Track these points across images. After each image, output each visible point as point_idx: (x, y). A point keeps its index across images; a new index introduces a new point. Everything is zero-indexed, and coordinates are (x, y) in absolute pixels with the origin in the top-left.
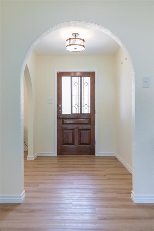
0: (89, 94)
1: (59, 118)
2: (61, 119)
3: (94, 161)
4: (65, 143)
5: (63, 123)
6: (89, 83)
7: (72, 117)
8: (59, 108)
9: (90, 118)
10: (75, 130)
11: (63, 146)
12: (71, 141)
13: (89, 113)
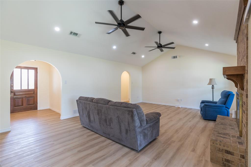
1: (11, 92)
2: (13, 92)
3: (37, 113)
4: (16, 106)
5: (15, 95)
7: (21, 91)
8: (12, 86)
9: (34, 91)
10: (24, 98)
11: (14, 108)
12: (20, 104)
13: (34, 88)
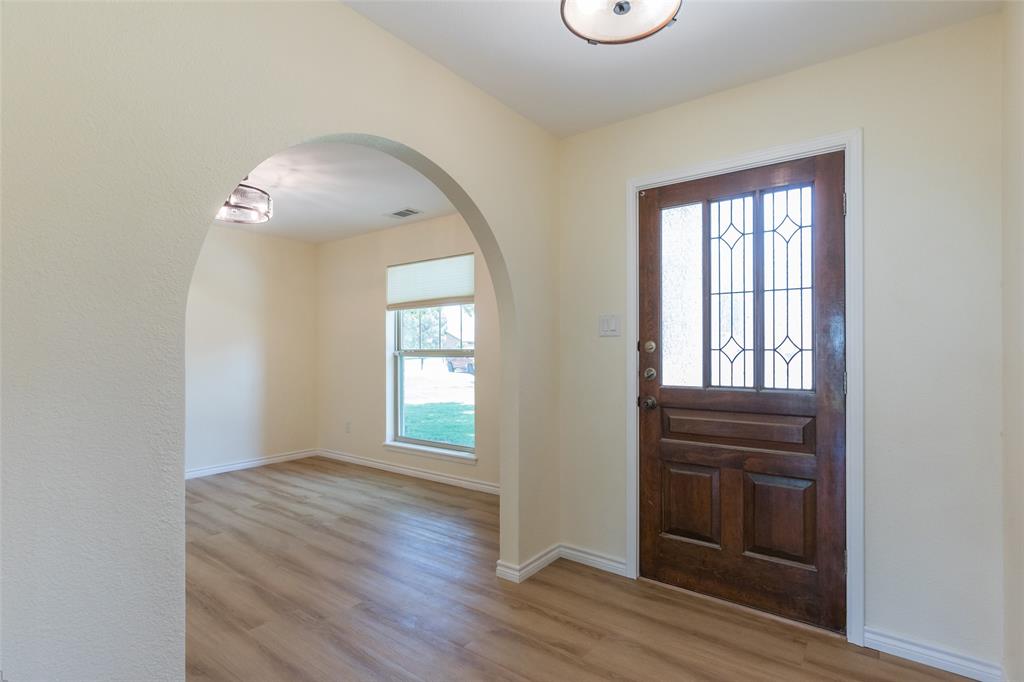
0: (808, 282)
1: (644, 405)
2: (653, 408)
4: (674, 525)
5: (666, 429)
6: (807, 220)
8: (649, 359)
9: (814, 417)
10: (725, 472)
11: (663, 540)
12: (702, 521)
13: (808, 385)
